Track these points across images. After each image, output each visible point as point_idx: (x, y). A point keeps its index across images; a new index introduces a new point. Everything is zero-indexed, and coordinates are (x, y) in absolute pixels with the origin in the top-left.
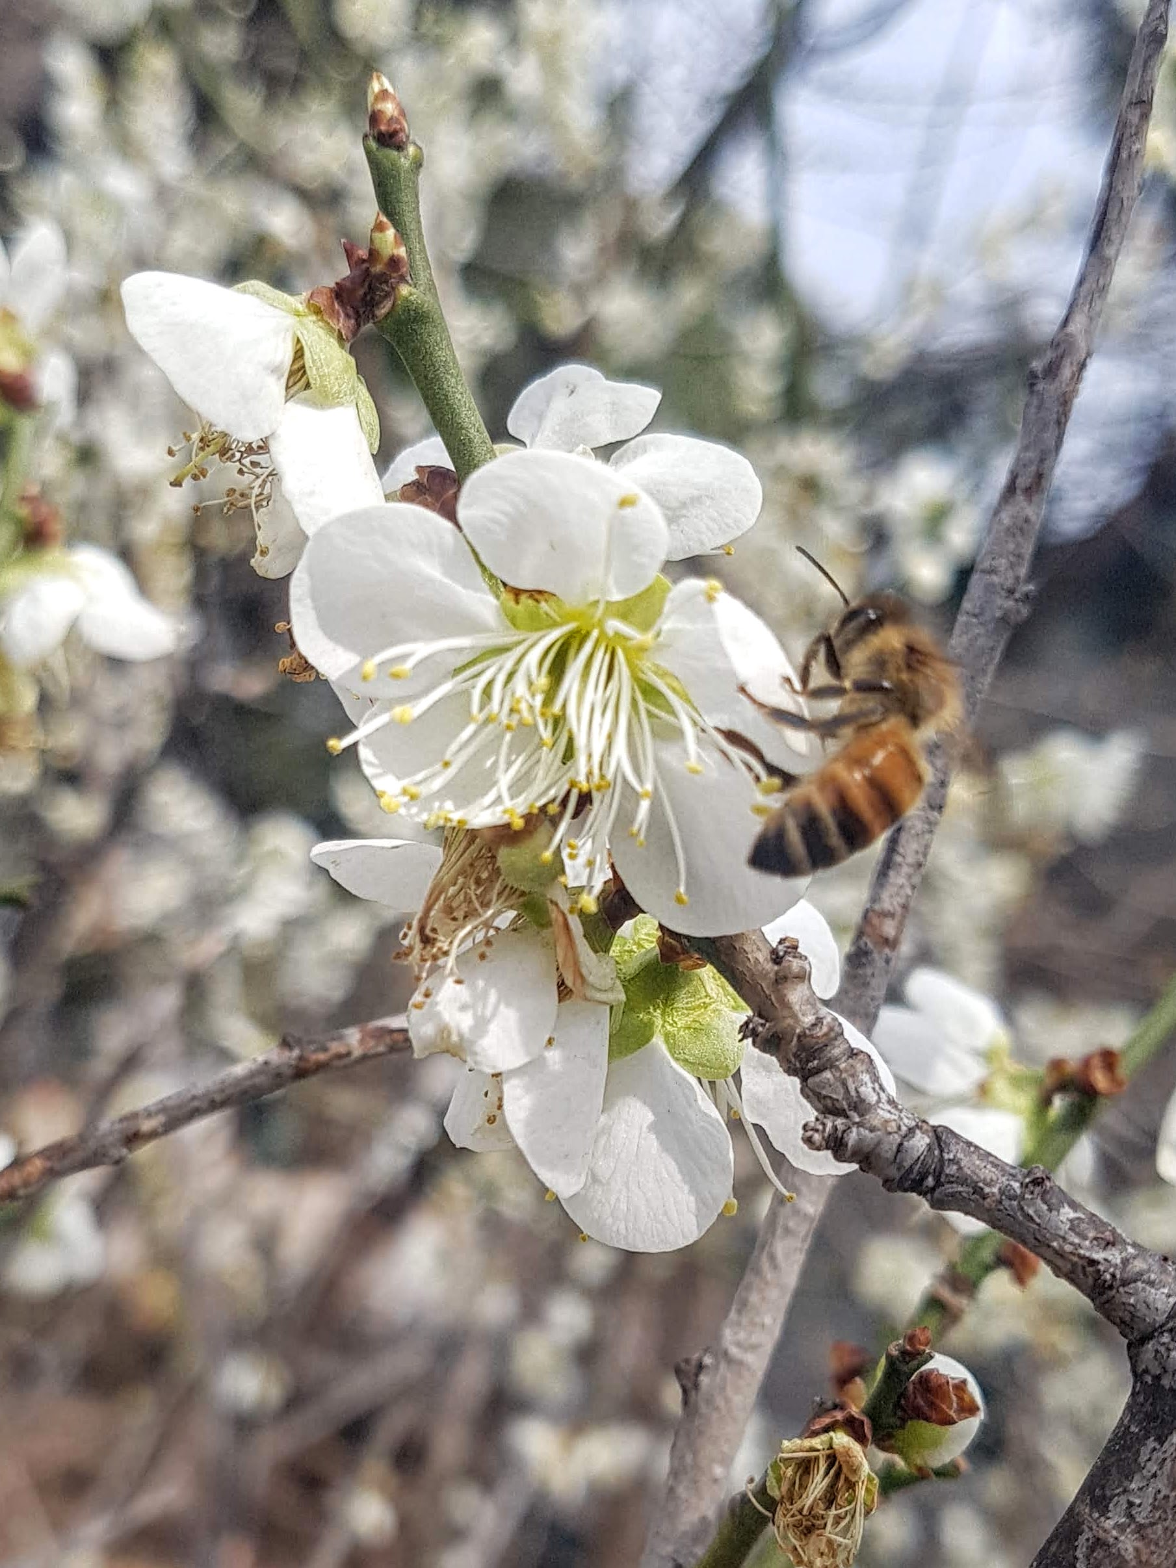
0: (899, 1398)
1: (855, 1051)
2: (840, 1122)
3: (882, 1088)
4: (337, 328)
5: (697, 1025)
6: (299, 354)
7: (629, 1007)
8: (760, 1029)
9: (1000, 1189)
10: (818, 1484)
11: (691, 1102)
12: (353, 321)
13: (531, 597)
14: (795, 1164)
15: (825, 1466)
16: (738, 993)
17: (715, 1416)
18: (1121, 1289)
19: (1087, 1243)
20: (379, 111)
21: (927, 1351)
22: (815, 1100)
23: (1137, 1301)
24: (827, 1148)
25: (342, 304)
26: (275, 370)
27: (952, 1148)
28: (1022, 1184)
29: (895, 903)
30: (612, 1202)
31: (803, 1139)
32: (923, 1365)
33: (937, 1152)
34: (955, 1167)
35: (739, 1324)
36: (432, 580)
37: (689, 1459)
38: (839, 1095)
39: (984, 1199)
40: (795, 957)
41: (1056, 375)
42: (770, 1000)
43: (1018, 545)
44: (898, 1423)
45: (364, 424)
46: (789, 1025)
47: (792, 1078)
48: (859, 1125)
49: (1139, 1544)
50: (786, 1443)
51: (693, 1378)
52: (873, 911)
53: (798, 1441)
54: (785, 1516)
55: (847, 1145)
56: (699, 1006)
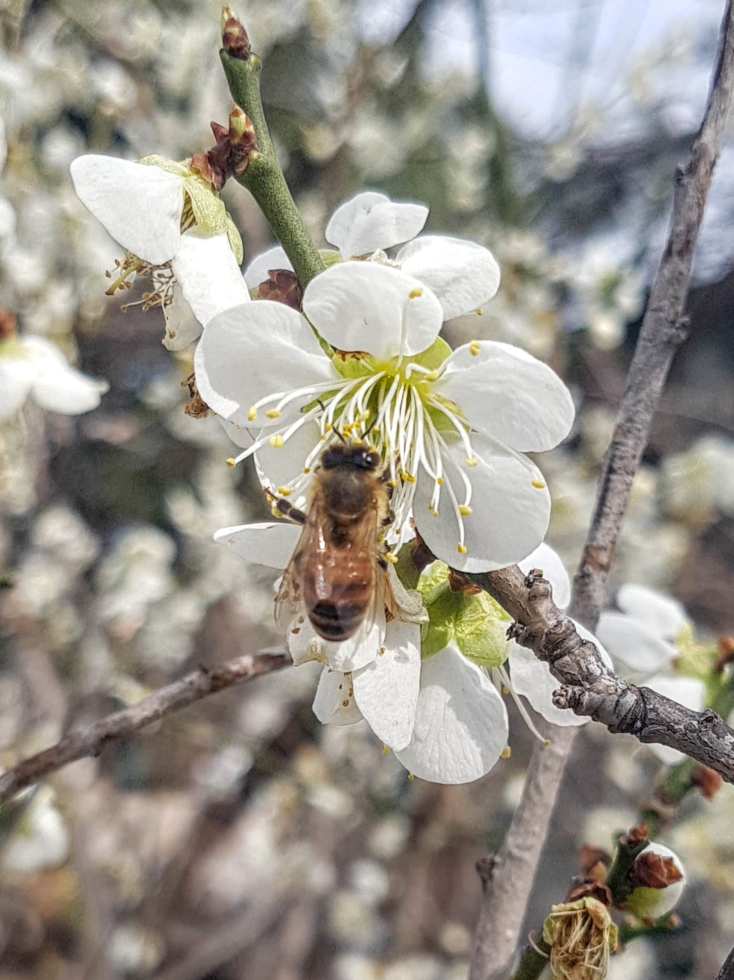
0: (629, 872)
1: (584, 642)
2: (576, 688)
3: (603, 665)
4: (211, 182)
5: (478, 632)
6: (188, 201)
7: (432, 623)
8: (521, 631)
9: (685, 726)
10: (578, 932)
11: (477, 683)
12: (221, 177)
13: (353, 356)
14: (548, 719)
15: (582, 920)
16: (504, 608)
17: (505, 896)
20: (229, 33)
21: (645, 840)
22: (560, 675)
24: (569, 707)
25: (213, 166)
26: (173, 215)
27: (652, 701)
28: (699, 722)
29: (606, 541)
30: (430, 751)
31: (553, 701)
32: (643, 849)
33: (642, 705)
34: (654, 714)
35: (517, 833)
36: (285, 349)
37: (489, 927)
38: (575, 671)
39: (674, 733)
40: (540, 582)
41: (695, 173)
42: (526, 611)
43: (675, 290)
44: (629, 890)
45: (232, 245)
46: (539, 627)
47: (544, 662)
48: (589, 690)
50: (554, 907)
51: (488, 872)
52: (592, 546)
53: (562, 905)
54: (557, 954)
55: (582, 704)
56: (478, 619)
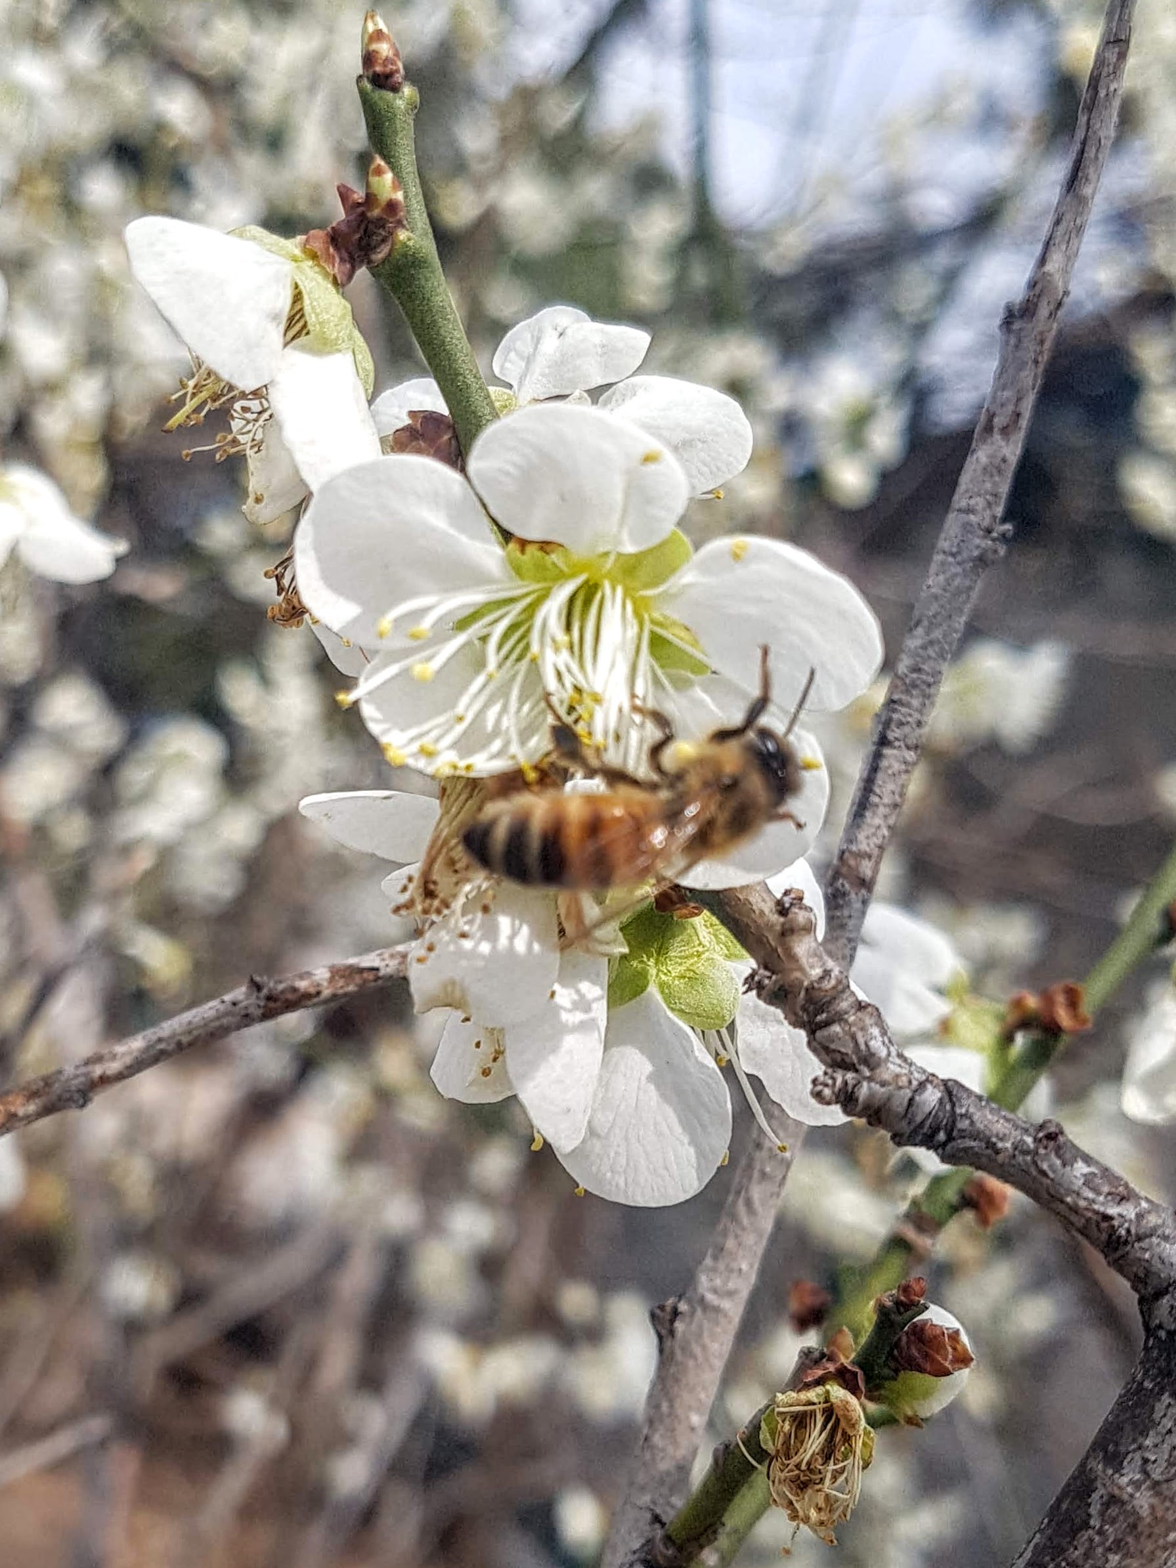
0: (892, 1350)
1: (863, 1004)
2: (850, 1076)
3: (892, 1043)
4: (333, 272)
5: (691, 975)
6: (298, 297)
8: (767, 981)
9: (1013, 1144)
10: (815, 1441)
11: (689, 1052)
12: (348, 266)
13: (539, 547)
14: (792, 1114)
15: (822, 1419)
16: (742, 945)
17: (691, 1363)
18: (1136, 1245)
19: (1101, 1198)
20: (373, 51)
21: (922, 1302)
22: (823, 1053)
23: (1152, 1256)
24: (837, 1103)
25: (337, 248)
26: (275, 317)
27: (964, 1102)
28: (1035, 1138)
29: (872, 846)
30: (612, 1155)
31: (812, 1093)
32: (917, 1316)
33: (948, 1107)
34: (967, 1122)
35: (714, 1270)
36: (434, 529)
37: (665, 1407)
38: (848, 1049)
39: (997, 1154)
40: (801, 908)
41: (1034, 314)
42: (777, 952)
43: (995, 484)
44: (892, 1373)
45: (360, 370)
46: (797, 979)
47: (798, 1030)
48: (870, 1079)
49: (1155, 1501)
50: (780, 1397)
51: (667, 1325)
52: (851, 852)
53: (792, 1395)
54: (781, 1470)
55: (857, 1100)
56: (692, 955)
